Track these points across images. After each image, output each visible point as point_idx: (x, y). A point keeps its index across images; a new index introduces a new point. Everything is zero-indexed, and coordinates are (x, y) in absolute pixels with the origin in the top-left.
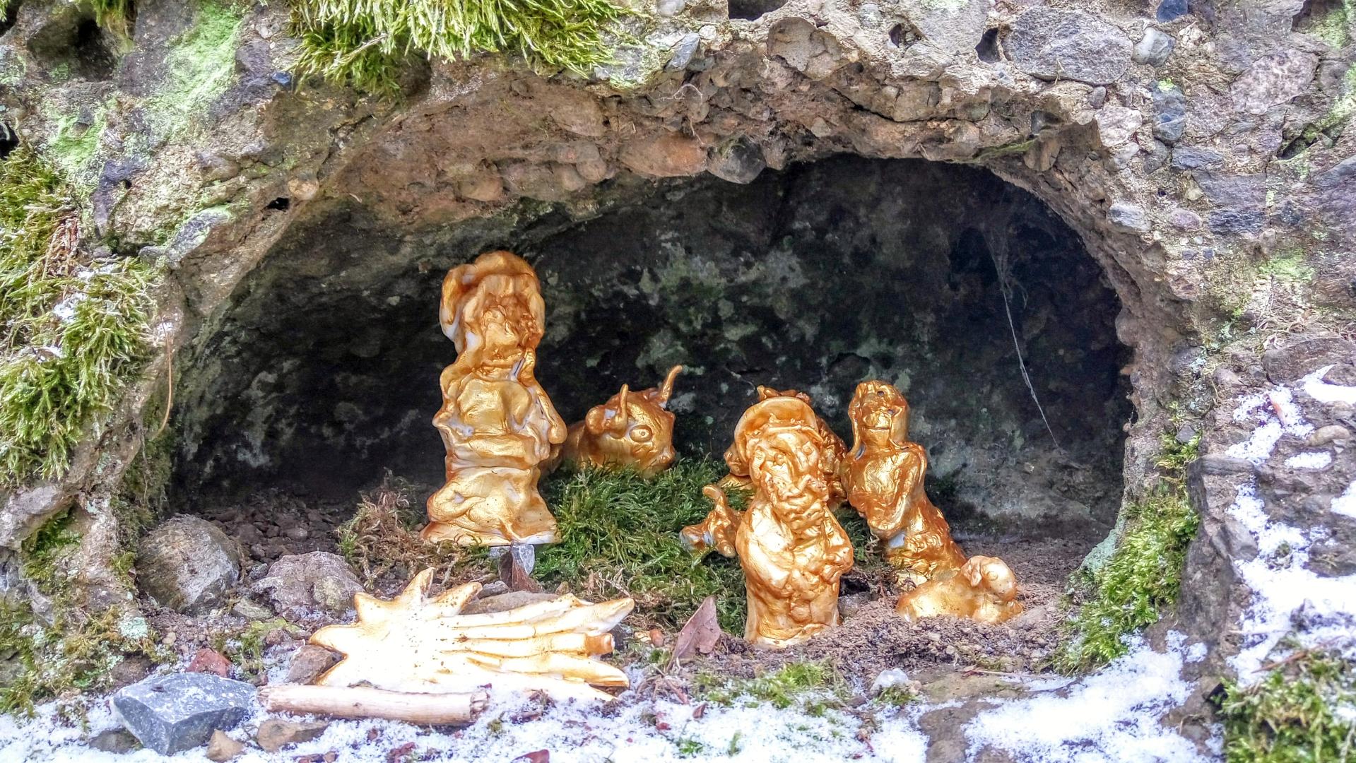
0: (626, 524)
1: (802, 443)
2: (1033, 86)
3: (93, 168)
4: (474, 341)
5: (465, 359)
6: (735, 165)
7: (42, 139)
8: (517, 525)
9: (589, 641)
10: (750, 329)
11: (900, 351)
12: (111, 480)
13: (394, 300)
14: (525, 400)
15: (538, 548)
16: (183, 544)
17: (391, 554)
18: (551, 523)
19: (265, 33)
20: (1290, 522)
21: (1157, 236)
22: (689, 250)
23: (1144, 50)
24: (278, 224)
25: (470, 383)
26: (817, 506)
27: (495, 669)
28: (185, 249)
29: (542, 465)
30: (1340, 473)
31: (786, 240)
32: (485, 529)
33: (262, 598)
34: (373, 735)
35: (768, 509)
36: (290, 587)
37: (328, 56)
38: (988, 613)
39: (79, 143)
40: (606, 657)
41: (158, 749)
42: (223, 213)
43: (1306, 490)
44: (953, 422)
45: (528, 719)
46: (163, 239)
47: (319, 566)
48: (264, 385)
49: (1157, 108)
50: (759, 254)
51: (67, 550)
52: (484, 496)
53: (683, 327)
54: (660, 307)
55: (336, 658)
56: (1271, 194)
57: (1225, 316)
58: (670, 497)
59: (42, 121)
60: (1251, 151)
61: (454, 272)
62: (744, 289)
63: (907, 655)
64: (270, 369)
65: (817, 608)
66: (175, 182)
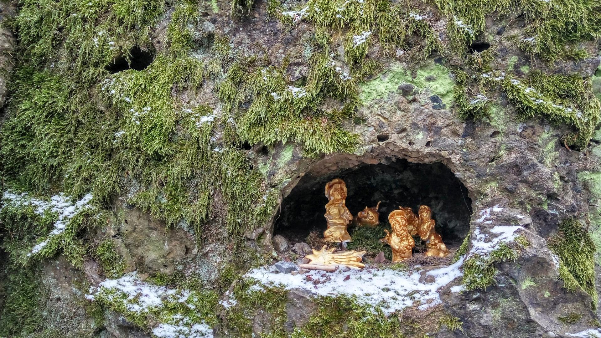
0: (367, 238)
1: (401, 220)
2: (438, 151)
3: (267, 172)
4: (332, 198)
5: (330, 202)
6: (385, 162)
7: (258, 167)
8: (343, 238)
9: (357, 259)
10: (401, 191)
11: (440, 195)
12: (269, 227)
13: (314, 189)
14: (344, 211)
15: (347, 243)
16: (280, 240)
17: (316, 244)
18: (350, 238)
19: (297, 150)
20: (484, 234)
21: (465, 179)
22: (383, 172)
23: (459, 144)
24: (298, 180)
25: (331, 207)
26: (405, 233)
27: (340, 264)
28: (284, 186)
29: (347, 225)
30: (493, 224)
31: (408, 168)
32: (336, 239)
33: (294, 251)
34: (318, 272)
35: (395, 234)
36: (299, 249)
37: (308, 154)
38: (442, 255)
39: (264, 168)
40: (361, 262)
41: (283, 273)
42: (290, 180)
43: (486, 227)
44: (454, 214)
45: (346, 271)
46: (279, 184)
47: (303, 245)
48: (287, 208)
49: (463, 154)
50: (401, 172)
51: (263, 240)
52: (335, 232)
53: (383, 191)
54: (376, 186)
55: (310, 261)
56: (488, 170)
57: (482, 194)
58: (378, 233)
59: (258, 164)
60: (483, 162)
61: (328, 184)
62: (398, 181)
63: (423, 263)
64: (288, 204)
65: (406, 255)
66: (282, 175)
